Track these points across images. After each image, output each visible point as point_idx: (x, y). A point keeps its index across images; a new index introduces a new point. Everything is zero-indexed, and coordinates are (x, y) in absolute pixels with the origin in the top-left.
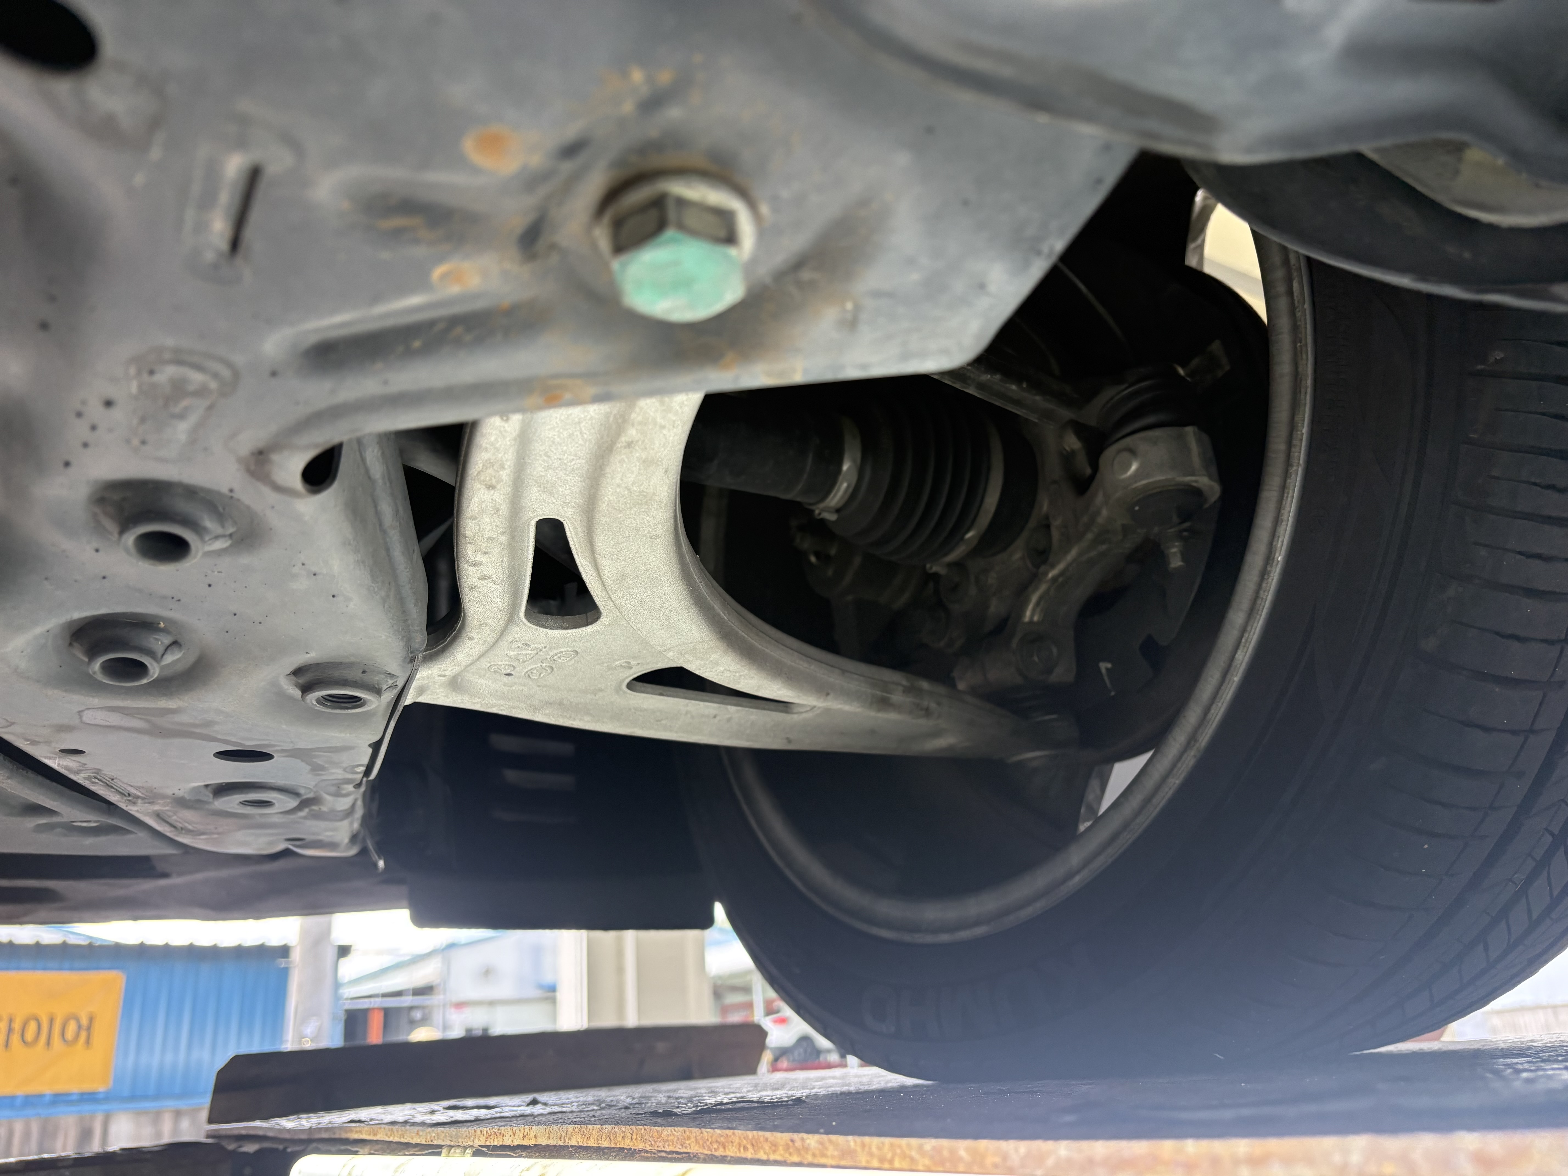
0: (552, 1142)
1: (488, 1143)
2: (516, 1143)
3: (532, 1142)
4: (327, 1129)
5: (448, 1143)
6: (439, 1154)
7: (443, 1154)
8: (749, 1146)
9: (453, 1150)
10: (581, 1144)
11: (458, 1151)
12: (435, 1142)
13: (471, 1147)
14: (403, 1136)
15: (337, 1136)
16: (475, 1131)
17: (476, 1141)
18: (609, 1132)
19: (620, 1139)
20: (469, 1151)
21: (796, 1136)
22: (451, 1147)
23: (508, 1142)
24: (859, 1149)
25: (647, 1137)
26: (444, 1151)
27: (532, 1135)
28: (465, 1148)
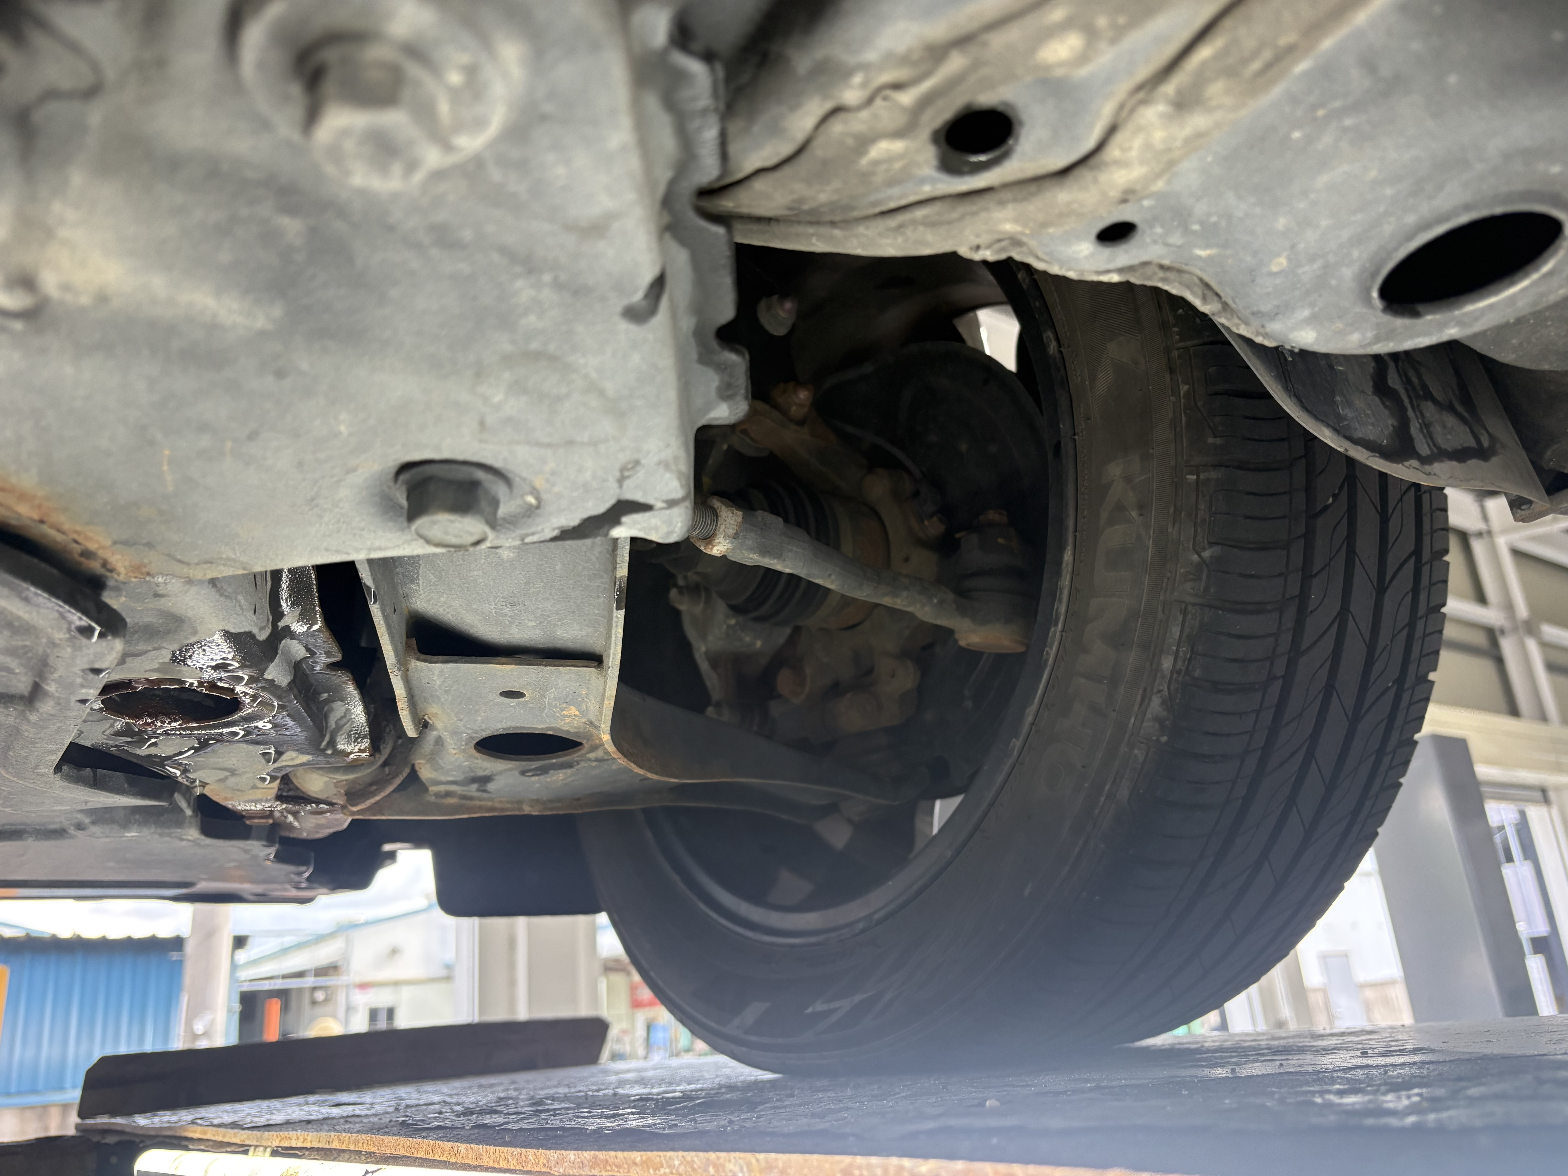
0: (320, 1146)
1: (281, 1145)
2: (299, 1145)
3: (308, 1145)
4: (169, 1128)
5: (255, 1143)
6: (246, 1152)
7: (251, 1153)
8: (430, 1151)
9: (257, 1149)
10: (338, 1148)
11: (261, 1149)
12: (247, 1143)
13: (269, 1146)
14: (224, 1136)
15: (178, 1134)
16: (273, 1135)
17: (274, 1142)
18: (355, 1139)
19: (361, 1144)
20: (269, 1150)
21: (455, 1144)
22: (256, 1146)
23: (294, 1145)
24: (484, 1154)
25: (376, 1144)
26: (252, 1149)
27: (309, 1139)
28: (266, 1148)
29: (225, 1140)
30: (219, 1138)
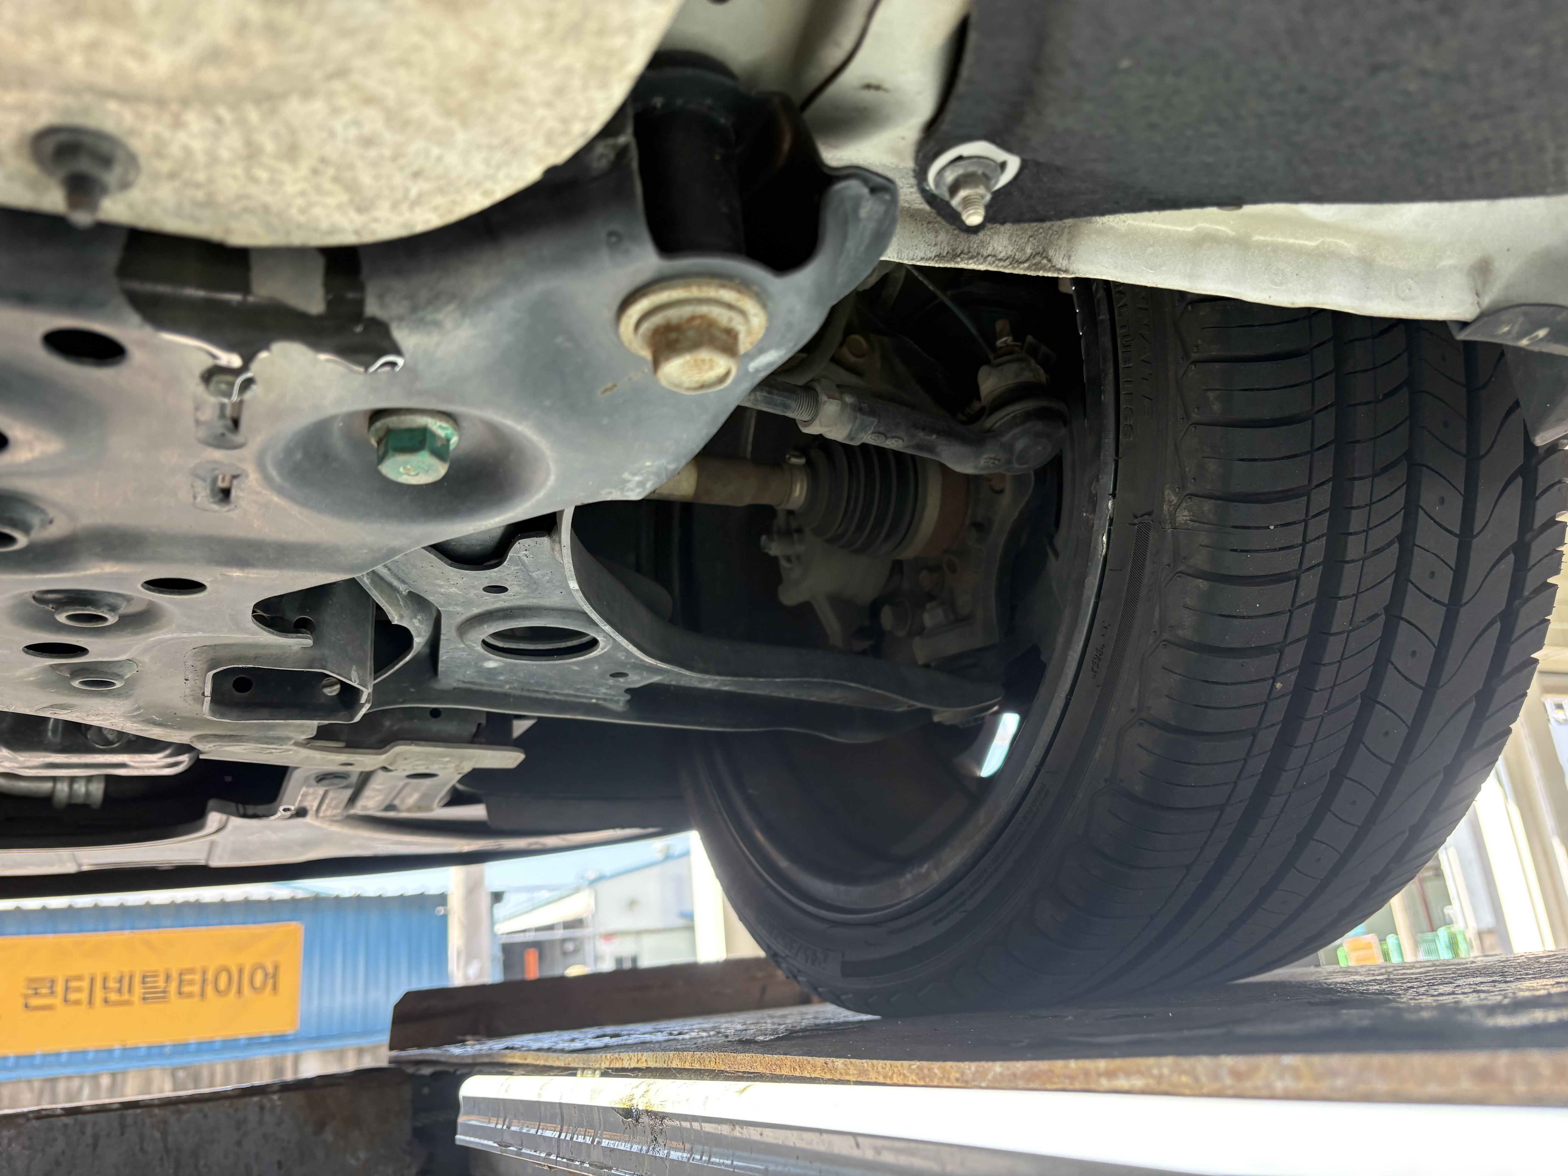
0: (658, 1065)
1: (611, 1066)
3: (644, 1065)
5: (581, 1066)
6: (575, 1075)
7: (578, 1075)
9: (585, 1072)
11: (590, 1072)
12: (572, 1065)
13: (600, 1069)
14: (546, 1060)
15: (496, 1060)
16: (601, 1056)
17: (603, 1064)
18: (699, 1057)
19: (707, 1062)
20: (598, 1072)
21: (829, 1060)
22: (584, 1069)
23: (626, 1065)
24: (870, 1069)
26: (579, 1072)
27: (644, 1059)
28: (595, 1070)
29: (548, 1064)
30: (541, 1062)
